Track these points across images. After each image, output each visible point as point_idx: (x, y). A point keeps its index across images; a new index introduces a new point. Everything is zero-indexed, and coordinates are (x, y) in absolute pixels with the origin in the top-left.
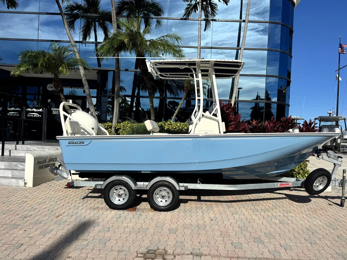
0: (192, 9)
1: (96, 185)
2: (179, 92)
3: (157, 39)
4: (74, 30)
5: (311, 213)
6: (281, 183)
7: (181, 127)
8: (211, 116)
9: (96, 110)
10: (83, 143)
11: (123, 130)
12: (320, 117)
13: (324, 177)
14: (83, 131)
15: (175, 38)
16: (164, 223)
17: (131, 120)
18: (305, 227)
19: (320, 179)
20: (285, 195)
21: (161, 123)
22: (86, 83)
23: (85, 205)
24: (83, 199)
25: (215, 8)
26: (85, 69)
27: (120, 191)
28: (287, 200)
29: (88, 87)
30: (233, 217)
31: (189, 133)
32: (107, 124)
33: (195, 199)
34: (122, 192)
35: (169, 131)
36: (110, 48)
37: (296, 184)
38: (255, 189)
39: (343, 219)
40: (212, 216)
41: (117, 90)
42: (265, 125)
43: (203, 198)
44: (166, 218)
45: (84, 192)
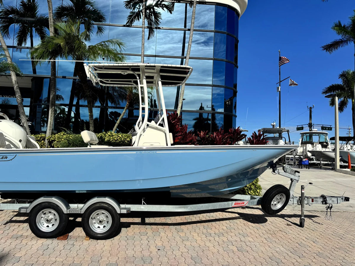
0: (135, 17)
1: (20, 209)
2: (120, 101)
3: (97, 44)
4: (9, 36)
5: (270, 236)
6: (236, 201)
7: (123, 139)
8: (157, 126)
9: (28, 121)
10: (6, 158)
11: (58, 142)
12: (263, 128)
13: (282, 194)
14: (9, 143)
15: (118, 44)
16: (101, 256)
17: (67, 131)
18: (268, 255)
19: (278, 197)
20: (238, 214)
21: (101, 134)
22: (18, 90)
23: (7, 232)
24: (4, 224)
25: (158, 16)
26: (17, 75)
27: (49, 215)
28: (241, 220)
29: (20, 94)
30: (184, 245)
31: (132, 146)
32: (40, 136)
33: (139, 222)
34: (51, 216)
35: (109, 143)
36: (44, 52)
37: (251, 203)
38: (208, 209)
39: (307, 243)
40: (159, 244)
41: (52, 98)
42: (213, 136)
43: (147, 220)
44: (104, 249)
45: (7, 216)
